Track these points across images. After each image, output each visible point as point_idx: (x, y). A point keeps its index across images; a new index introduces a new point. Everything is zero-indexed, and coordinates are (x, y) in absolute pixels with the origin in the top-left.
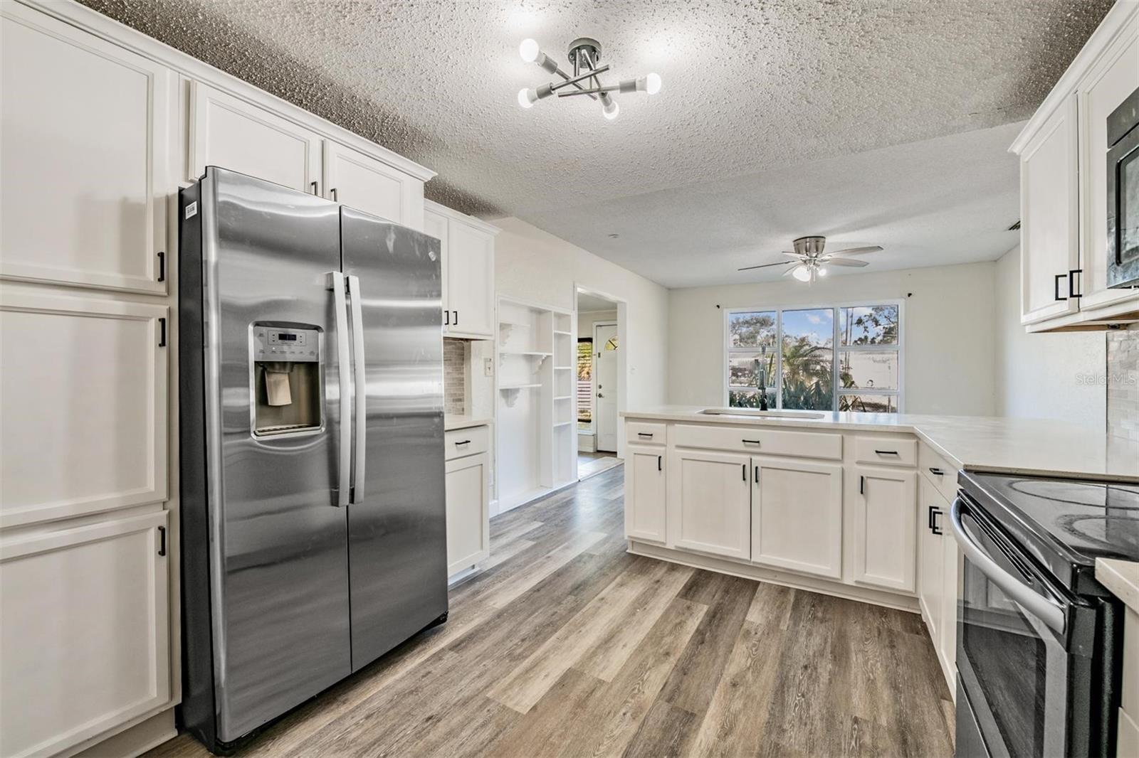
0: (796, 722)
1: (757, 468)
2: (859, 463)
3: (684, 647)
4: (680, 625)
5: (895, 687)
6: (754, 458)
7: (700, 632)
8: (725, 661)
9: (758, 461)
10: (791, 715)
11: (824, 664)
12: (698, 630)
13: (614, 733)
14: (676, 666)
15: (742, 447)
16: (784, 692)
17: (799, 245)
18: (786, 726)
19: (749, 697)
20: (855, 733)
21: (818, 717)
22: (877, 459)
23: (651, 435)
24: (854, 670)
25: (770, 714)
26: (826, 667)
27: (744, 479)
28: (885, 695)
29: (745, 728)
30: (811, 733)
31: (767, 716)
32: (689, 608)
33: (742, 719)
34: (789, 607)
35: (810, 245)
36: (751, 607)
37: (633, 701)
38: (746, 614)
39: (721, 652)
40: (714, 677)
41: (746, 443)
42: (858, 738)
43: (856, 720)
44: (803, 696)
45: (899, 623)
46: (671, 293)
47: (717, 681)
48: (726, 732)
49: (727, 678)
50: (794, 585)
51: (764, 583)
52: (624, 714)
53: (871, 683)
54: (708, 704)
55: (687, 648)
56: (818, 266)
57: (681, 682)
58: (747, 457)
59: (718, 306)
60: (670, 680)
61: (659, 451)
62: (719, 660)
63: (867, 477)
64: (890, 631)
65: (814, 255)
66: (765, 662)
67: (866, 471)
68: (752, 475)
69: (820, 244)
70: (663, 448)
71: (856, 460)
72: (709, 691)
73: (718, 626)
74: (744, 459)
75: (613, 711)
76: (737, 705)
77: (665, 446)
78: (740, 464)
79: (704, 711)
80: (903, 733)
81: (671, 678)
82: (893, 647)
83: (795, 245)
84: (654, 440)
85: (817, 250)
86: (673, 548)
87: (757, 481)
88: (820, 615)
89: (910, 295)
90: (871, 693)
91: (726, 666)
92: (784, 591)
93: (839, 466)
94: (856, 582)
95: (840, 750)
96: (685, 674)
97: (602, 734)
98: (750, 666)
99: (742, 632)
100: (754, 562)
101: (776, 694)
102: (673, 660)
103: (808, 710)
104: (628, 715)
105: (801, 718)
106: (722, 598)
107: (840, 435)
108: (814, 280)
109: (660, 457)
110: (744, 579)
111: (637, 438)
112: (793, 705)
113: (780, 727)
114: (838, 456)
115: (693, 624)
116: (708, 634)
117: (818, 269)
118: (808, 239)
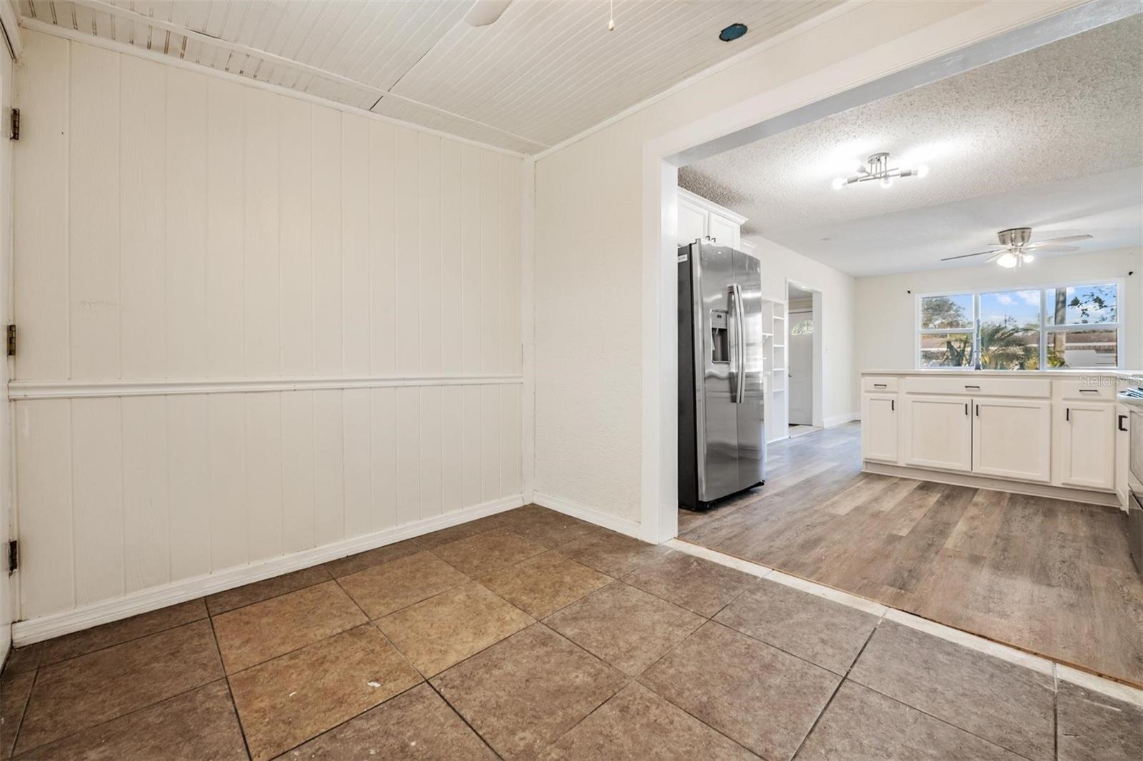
0: (1020, 530)
1: (977, 406)
2: (1065, 399)
3: (931, 505)
4: (923, 498)
6: (974, 399)
7: (939, 502)
8: (963, 511)
9: (977, 401)
11: (1037, 517)
12: (937, 501)
14: (929, 510)
15: (964, 391)
16: (1008, 522)
17: (1003, 237)
18: (1013, 531)
19: (985, 522)
21: (1034, 530)
22: (1080, 395)
23: (886, 385)
24: (1060, 521)
27: (966, 414)
30: (1030, 533)
31: (999, 527)
32: (926, 493)
33: (982, 526)
34: (1007, 498)
35: (1015, 236)
36: (975, 497)
39: (959, 508)
41: (968, 388)
46: (858, 283)
50: (1009, 490)
51: (983, 490)
56: (1024, 253)
58: (970, 398)
59: (909, 292)
61: (892, 396)
62: (959, 511)
63: (1073, 409)
65: (1020, 244)
66: (993, 514)
67: (1070, 405)
68: (973, 411)
69: (1026, 235)
70: (896, 395)
71: (1063, 397)
72: (956, 518)
73: (953, 500)
74: (967, 400)
76: (977, 523)
77: (896, 393)
78: (961, 404)
79: (955, 523)
83: (999, 236)
84: (888, 389)
85: (1023, 239)
86: (904, 466)
87: (977, 415)
88: (1032, 502)
89: (1131, 273)
90: (1073, 527)
91: (965, 513)
92: (1000, 494)
93: (1047, 402)
94: (1063, 484)
97: (893, 523)
98: (982, 514)
99: (971, 504)
100: (974, 473)
101: (1003, 522)
102: (926, 508)
103: (1027, 528)
105: (1023, 529)
106: (951, 492)
107: (1048, 380)
108: (1020, 266)
109: (893, 401)
110: (964, 487)
111: (873, 388)
112: (1016, 526)
114: (1048, 395)
115: (933, 499)
116: (946, 503)
117: (1024, 256)
118: (1013, 231)
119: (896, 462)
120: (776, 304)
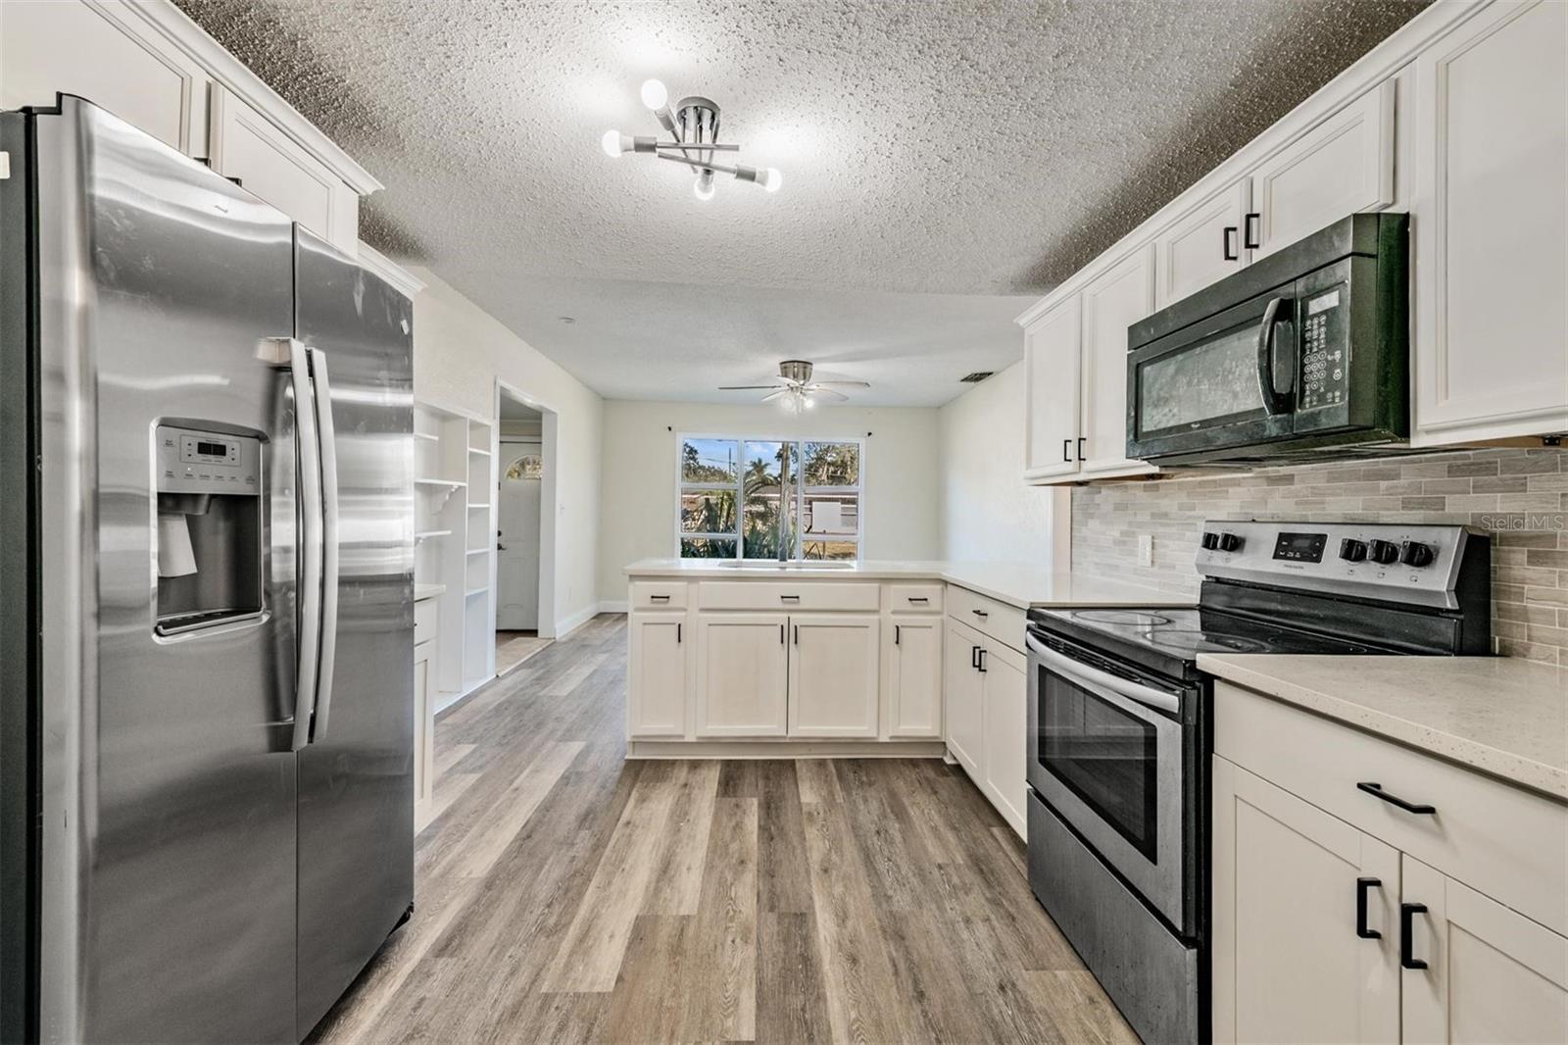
0: (896, 886)
1: (796, 627)
2: (894, 612)
3: (756, 848)
4: (738, 827)
5: (954, 828)
6: (793, 616)
7: (763, 829)
8: (804, 850)
9: (797, 619)
10: (888, 881)
11: (891, 824)
12: (760, 827)
13: (734, 966)
14: (758, 871)
15: (779, 604)
16: (872, 863)
17: (786, 368)
18: (890, 893)
19: (845, 877)
20: (945, 878)
21: (910, 874)
22: (909, 606)
23: (668, 597)
24: (917, 824)
25: (872, 887)
26: (894, 828)
27: (782, 642)
28: (950, 837)
29: (857, 908)
30: (912, 891)
31: (870, 890)
32: (737, 806)
33: (849, 900)
34: (835, 779)
35: (797, 369)
36: (800, 787)
37: (734, 924)
38: (799, 797)
39: (795, 841)
40: (802, 870)
41: (785, 599)
42: (949, 882)
43: (940, 867)
44: (890, 860)
45: (930, 771)
46: (606, 404)
47: (808, 872)
48: (842, 918)
49: (815, 867)
50: (829, 756)
51: (799, 760)
52: (733, 942)
53: (935, 829)
54: (811, 898)
55: (759, 849)
56: (804, 395)
57: (773, 886)
58: (786, 615)
59: (670, 429)
60: (761, 888)
61: (677, 617)
62: (798, 851)
63: (902, 626)
64: (927, 779)
65: (802, 382)
66: (841, 840)
67: (899, 619)
68: (789, 636)
69: (808, 371)
70: (683, 614)
71: (892, 609)
72: (805, 885)
73: (778, 817)
74: (781, 618)
75: (718, 944)
76: (838, 889)
77: (685, 610)
78: (776, 625)
79: (811, 907)
80: (977, 865)
81: (761, 884)
82: (935, 793)
83: (782, 369)
84: (671, 604)
85: (805, 378)
86: (694, 740)
87: (796, 642)
88: (864, 779)
89: (870, 434)
90: (939, 838)
91: (808, 855)
92: (822, 763)
93: (875, 617)
94: (891, 738)
95: (941, 897)
96: (773, 877)
97: (721, 972)
98: (831, 848)
99: (805, 816)
100: (790, 738)
101: (866, 866)
102: (752, 866)
103: (900, 871)
104: (738, 940)
105: (898, 881)
106: (766, 786)
107: (877, 585)
108: (800, 411)
109: (680, 625)
110: (778, 760)
111: (647, 603)
112: (885, 871)
113: (885, 895)
114: (875, 606)
115: (752, 822)
116: (773, 828)
117: (805, 399)
118: (796, 364)
119: (682, 737)
120: (475, 426)
